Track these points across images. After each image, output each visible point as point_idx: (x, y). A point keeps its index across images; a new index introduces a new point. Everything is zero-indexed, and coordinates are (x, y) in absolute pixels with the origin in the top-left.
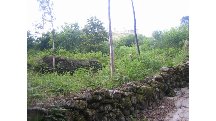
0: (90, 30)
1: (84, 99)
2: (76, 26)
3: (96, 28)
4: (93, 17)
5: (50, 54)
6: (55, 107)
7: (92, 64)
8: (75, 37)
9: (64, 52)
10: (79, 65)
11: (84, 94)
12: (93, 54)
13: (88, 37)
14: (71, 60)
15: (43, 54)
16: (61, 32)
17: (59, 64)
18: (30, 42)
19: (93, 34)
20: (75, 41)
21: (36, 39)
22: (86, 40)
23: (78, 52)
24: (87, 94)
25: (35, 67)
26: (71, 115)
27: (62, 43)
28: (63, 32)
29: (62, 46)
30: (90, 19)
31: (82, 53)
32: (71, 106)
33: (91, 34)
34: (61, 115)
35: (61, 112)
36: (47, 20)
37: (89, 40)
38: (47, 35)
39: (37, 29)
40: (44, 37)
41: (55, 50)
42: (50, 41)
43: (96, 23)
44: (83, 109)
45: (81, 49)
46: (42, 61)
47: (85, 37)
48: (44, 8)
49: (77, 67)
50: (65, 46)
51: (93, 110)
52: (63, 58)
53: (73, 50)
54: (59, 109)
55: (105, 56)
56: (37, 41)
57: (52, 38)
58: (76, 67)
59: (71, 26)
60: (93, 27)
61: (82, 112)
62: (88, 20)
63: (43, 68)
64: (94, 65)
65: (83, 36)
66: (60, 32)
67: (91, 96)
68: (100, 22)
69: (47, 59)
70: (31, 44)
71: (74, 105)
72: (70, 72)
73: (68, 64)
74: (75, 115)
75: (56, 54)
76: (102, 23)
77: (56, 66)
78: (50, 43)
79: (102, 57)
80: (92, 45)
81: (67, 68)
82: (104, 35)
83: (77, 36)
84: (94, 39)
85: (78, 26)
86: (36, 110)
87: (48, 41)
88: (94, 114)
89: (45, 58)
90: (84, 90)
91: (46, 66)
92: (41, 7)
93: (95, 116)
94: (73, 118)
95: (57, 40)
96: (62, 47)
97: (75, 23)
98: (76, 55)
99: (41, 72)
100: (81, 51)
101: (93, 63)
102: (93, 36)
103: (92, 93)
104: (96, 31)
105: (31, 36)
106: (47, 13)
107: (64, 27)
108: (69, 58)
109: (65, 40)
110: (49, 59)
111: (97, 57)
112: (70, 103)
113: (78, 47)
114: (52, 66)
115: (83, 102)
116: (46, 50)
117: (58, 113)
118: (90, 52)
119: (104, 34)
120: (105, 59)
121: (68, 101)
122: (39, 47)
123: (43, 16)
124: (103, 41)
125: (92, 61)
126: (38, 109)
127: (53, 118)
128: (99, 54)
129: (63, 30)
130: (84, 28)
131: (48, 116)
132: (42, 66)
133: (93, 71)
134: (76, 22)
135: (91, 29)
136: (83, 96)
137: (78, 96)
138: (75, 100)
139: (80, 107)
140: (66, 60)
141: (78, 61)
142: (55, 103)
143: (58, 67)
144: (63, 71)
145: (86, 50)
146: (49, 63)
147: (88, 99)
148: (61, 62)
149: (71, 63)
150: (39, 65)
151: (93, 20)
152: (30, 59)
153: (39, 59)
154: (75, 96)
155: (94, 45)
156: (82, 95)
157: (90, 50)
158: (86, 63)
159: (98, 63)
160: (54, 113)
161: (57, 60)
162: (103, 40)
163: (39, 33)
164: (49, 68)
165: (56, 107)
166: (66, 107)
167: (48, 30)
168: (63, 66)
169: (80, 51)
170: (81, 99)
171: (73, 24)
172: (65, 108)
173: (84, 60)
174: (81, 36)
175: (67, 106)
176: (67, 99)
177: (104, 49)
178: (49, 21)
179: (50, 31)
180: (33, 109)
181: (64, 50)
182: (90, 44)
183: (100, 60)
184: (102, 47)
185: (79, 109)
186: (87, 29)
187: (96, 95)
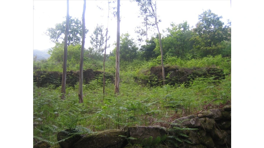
0: (204, 29)
1: (211, 117)
2: (185, 26)
3: (212, 25)
4: (206, 12)
5: (157, 63)
6: (177, 125)
7: (210, 72)
8: (186, 40)
9: (175, 60)
10: (193, 74)
11: (210, 111)
12: (211, 59)
13: (202, 38)
14: (184, 69)
15: (150, 64)
16: (168, 36)
17: (170, 75)
18: (134, 51)
19: (208, 34)
20: (185, 45)
21: (140, 47)
22: (200, 42)
23: (191, 58)
24: (215, 110)
25: (142, 80)
26: (196, 136)
27: (170, 49)
28: (170, 36)
29: (171, 52)
30: (202, 14)
31: (196, 59)
32: (196, 125)
33: (206, 34)
34: (185, 136)
35: (184, 132)
36: (150, 24)
37: (203, 42)
38: (152, 41)
39: (140, 36)
40: (148, 44)
41: (163, 58)
42: (155, 48)
43: (211, 18)
44: (211, 130)
45: (194, 54)
46: (150, 72)
47: (198, 38)
48: (145, 11)
49: (192, 77)
50: (174, 52)
51: (223, 131)
52: (174, 67)
53: (184, 56)
54: (182, 128)
55: (227, 61)
56: (141, 49)
57: (157, 44)
58: (190, 76)
59: (179, 27)
60: (207, 25)
61: (209, 133)
62: (200, 16)
63: (151, 81)
64: (213, 73)
65: (195, 37)
66: (166, 36)
67: (219, 113)
68: (216, 17)
69: (155, 70)
70: (135, 54)
71: (199, 124)
72: (185, 84)
73: (179, 73)
74: (201, 136)
75: (165, 63)
76: (219, 17)
77: (166, 77)
78: (156, 50)
79: (223, 62)
80: (208, 48)
81: (179, 78)
82: (223, 33)
83: (188, 38)
84: (209, 40)
85: (187, 26)
86: (157, 129)
87: (154, 49)
88: (226, 137)
89: (153, 69)
90: (210, 105)
91: (155, 78)
92: (143, 10)
93: (226, 139)
94: (199, 140)
95: (164, 46)
96: (170, 54)
97: (183, 23)
98: (189, 62)
99: (150, 85)
100: (195, 56)
101: (212, 71)
102: (208, 36)
103: (221, 109)
104: (212, 29)
105: (134, 45)
106: (149, 16)
107: (171, 30)
108: (180, 67)
109: (174, 45)
110: (157, 69)
111: (217, 63)
112: (194, 121)
113: (190, 52)
114: (161, 77)
115: (210, 120)
116: (153, 59)
117: (181, 133)
118: (207, 56)
119: (223, 31)
120: (227, 64)
121: (192, 119)
122: (144, 57)
123: (145, 20)
124: (222, 42)
125: (210, 68)
126: (159, 128)
127: (176, 139)
128: (219, 58)
129: (169, 34)
130: (196, 27)
131: (170, 137)
132: (150, 78)
133: (213, 81)
134: (185, 22)
135: (205, 27)
136: (210, 112)
137: (203, 112)
138: (200, 118)
139: (207, 127)
140: (177, 69)
141: (192, 70)
142: (176, 122)
143: (168, 78)
144: (175, 83)
145: (201, 55)
146: (158, 73)
147: (216, 117)
148: (172, 72)
149: (183, 72)
150: (146, 77)
151: (207, 15)
152: (135, 71)
153: (146, 70)
154: (199, 113)
155: (211, 48)
156: (208, 111)
157: (206, 54)
158: (203, 72)
159: (218, 70)
160: (176, 133)
161: (167, 70)
162: (223, 40)
163: (143, 41)
164: (158, 79)
165: (179, 126)
166: (190, 126)
167: (153, 36)
168: (174, 77)
169: (193, 57)
170: (208, 117)
171: (181, 24)
172: (189, 128)
173: (200, 68)
174: (193, 38)
175: (192, 124)
176: (190, 117)
177: (224, 51)
178: (153, 25)
179: (155, 37)
180: (154, 128)
181: (174, 58)
182: (206, 47)
183: (221, 66)
184: (222, 49)
185: (206, 129)
186: (199, 28)
187: (226, 112)
